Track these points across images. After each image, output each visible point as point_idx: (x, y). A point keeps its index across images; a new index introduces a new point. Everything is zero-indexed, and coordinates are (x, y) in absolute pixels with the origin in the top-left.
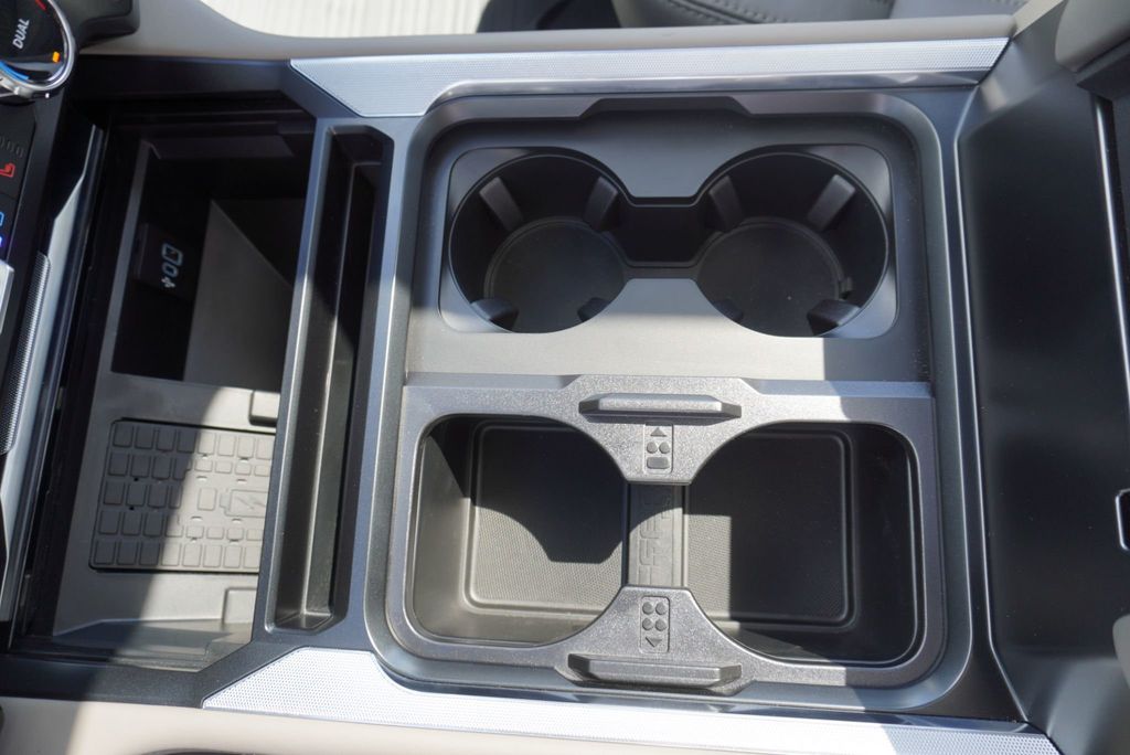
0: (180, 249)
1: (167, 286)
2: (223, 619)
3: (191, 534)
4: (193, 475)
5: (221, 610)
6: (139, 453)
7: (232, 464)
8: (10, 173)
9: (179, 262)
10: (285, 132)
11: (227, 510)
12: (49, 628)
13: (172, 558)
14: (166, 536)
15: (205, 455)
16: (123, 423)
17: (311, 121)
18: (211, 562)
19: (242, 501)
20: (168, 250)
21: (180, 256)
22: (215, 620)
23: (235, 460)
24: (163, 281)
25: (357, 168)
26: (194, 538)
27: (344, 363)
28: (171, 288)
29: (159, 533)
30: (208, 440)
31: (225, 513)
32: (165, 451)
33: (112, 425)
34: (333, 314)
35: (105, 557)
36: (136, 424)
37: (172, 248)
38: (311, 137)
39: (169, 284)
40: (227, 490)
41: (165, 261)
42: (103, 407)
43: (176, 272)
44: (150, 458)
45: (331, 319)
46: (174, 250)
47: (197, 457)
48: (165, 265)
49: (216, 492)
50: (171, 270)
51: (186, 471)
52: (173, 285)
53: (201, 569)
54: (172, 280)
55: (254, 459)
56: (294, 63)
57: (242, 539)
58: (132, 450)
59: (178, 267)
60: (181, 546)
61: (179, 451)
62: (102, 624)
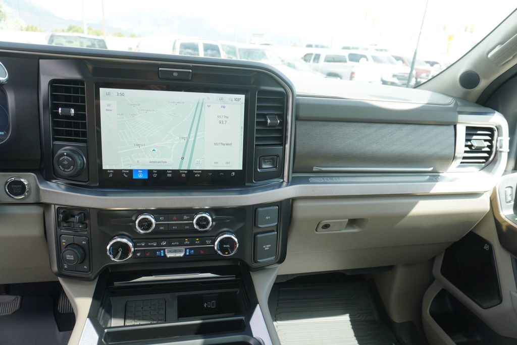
0: (216, 306)
6: (157, 307)
12: (112, 296)
16: (165, 301)
20: (213, 302)
21: (214, 307)
24: (205, 304)
28: (204, 306)
29: (135, 315)
32: (158, 312)
33: (165, 299)
35: (129, 304)
36: (165, 304)
37: (215, 304)
44: (156, 309)
48: (210, 303)
50: (209, 305)
54: (207, 306)
56: (258, 305)
58: (157, 305)
59: (211, 307)
62: (112, 307)
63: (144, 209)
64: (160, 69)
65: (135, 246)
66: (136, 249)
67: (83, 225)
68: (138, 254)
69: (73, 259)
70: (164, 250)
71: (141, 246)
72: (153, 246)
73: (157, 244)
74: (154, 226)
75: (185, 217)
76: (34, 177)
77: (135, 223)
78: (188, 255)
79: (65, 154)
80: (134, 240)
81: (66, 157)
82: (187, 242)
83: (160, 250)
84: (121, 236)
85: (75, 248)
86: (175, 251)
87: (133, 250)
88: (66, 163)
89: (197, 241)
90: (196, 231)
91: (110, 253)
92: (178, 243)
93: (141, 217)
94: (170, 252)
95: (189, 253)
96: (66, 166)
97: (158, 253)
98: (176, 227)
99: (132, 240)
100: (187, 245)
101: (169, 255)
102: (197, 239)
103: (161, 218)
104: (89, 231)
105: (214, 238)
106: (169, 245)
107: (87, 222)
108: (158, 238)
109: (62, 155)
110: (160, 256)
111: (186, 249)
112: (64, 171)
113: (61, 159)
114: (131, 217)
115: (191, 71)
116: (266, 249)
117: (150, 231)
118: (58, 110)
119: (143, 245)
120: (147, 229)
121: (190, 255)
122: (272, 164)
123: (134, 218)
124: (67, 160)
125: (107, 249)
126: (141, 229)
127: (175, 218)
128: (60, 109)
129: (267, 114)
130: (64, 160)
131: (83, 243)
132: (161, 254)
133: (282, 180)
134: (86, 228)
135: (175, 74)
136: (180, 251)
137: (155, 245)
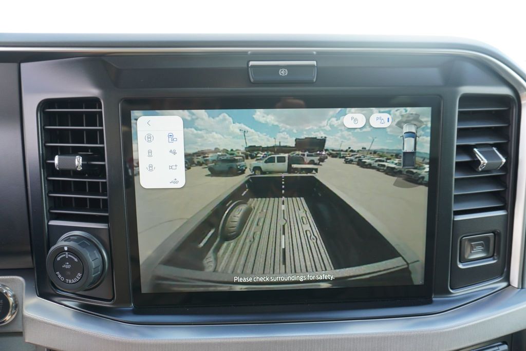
64: (251, 63)
76: (23, 284)
79: (66, 249)
81: (67, 255)
88: (67, 266)
96: (69, 273)
109: (61, 250)
112: (65, 282)
113: (59, 259)
115: (314, 63)
118: (54, 159)
122: (484, 251)
124: (70, 260)
128: (57, 158)
129: (476, 146)
130: (64, 260)
133: (504, 284)
135: (283, 73)
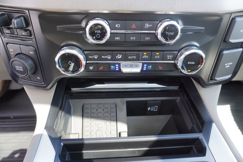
0: (157, 110)
1: (148, 109)
2: (71, 134)
3: (92, 123)
4: (105, 121)
5: (74, 133)
6: (109, 110)
7: (109, 130)
8: (160, 68)
9: (154, 110)
10: (194, 126)
11: (98, 130)
12: (71, 99)
13: (86, 120)
14: (91, 118)
15: (110, 123)
16: (115, 105)
17: (200, 132)
18: (85, 129)
19: (100, 134)
20: (156, 107)
21: (156, 110)
22: (71, 132)
23: (110, 130)
24: (149, 108)
25: (192, 147)
26: (90, 124)
27: (137, 153)
28: (148, 110)
29: (91, 116)
30: (114, 123)
31: (97, 130)
32: (110, 114)
33: (115, 103)
34: (150, 148)
35: (85, 106)
36: (115, 108)
37: (157, 108)
38: (196, 132)
39: (149, 109)
40: (103, 130)
41: (154, 107)
42: (118, 101)
43: (152, 110)
44: (108, 112)
45: (148, 147)
46: (157, 109)
47: (109, 122)
48: (153, 107)
49: (102, 127)
50: (152, 109)
51: (106, 120)
52: (149, 110)
53: (84, 127)
54: (150, 110)
55: (111, 135)
56: (214, 124)
57: (91, 135)
58: (109, 108)
59: (153, 110)
60: (89, 121)
61: (110, 117)
62: (71, 108)
63: (96, 12)
65: (87, 59)
66: (88, 62)
67: (26, 33)
68: (91, 68)
69: (22, 70)
70: (119, 64)
71: (94, 59)
72: (107, 59)
73: (112, 57)
74: (108, 35)
75: (147, 25)
77: (85, 31)
78: (145, 71)
80: (86, 52)
82: (145, 56)
83: (114, 65)
84: (70, 47)
85: (22, 59)
86: (131, 66)
87: (84, 62)
89: (157, 55)
90: (160, 44)
91: (60, 66)
92: (135, 57)
93: (92, 23)
94: (126, 66)
95: (147, 68)
97: (112, 67)
98: (134, 38)
99: (83, 51)
100: (145, 59)
101: (125, 70)
102: (158, 54)
103: (117, 26)
104: (34, 40)
105: (176, 52)
106: (125, 59)
107: (30, 28)
108: (112, 51)
110: (115, 71)
111: (143, 64)
114: (80, 22)
116: (227, 67)
117: (103, 41)
119: (96, 57)
120: (100, 39)
121: (147, 70)
123: (83, 24)
125: (55, 62)
126: (94, 39)
127: (134, 26)
131: (31, 53)
132: (115, 68)
134: (31, 36)
136: (137, 66)
137: (109, 58)
